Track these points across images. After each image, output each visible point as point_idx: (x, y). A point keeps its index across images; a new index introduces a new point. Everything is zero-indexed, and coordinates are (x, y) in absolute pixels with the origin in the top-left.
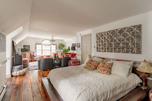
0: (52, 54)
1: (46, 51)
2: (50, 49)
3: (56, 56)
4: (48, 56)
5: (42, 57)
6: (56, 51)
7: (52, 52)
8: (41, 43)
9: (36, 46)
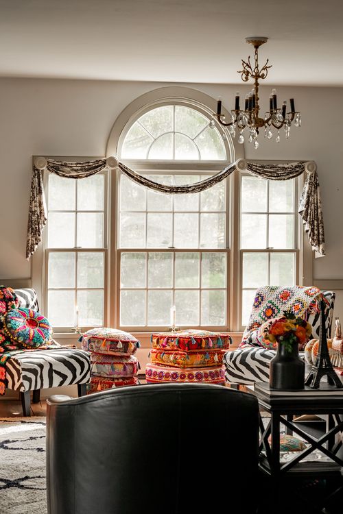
0: (248, 313)
1: (161, 267)
2: (214, 238)
3: (308, 354)
4: (191, 346)
5: (117, 351)
6: (309, 270)
7: (255, 277)
8: (100, 153)
9: (36, 189)
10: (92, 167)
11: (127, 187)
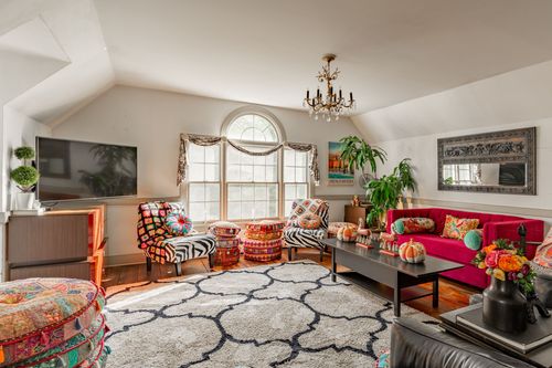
1: (248, 191)
2: (272, 177)
4: (267, 229)
7: (291, 195)
8: (218, 134)
10: (214, 141)
11: (230, 149)
